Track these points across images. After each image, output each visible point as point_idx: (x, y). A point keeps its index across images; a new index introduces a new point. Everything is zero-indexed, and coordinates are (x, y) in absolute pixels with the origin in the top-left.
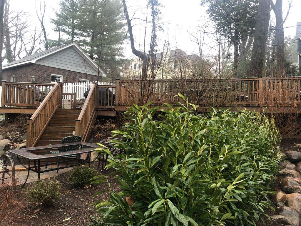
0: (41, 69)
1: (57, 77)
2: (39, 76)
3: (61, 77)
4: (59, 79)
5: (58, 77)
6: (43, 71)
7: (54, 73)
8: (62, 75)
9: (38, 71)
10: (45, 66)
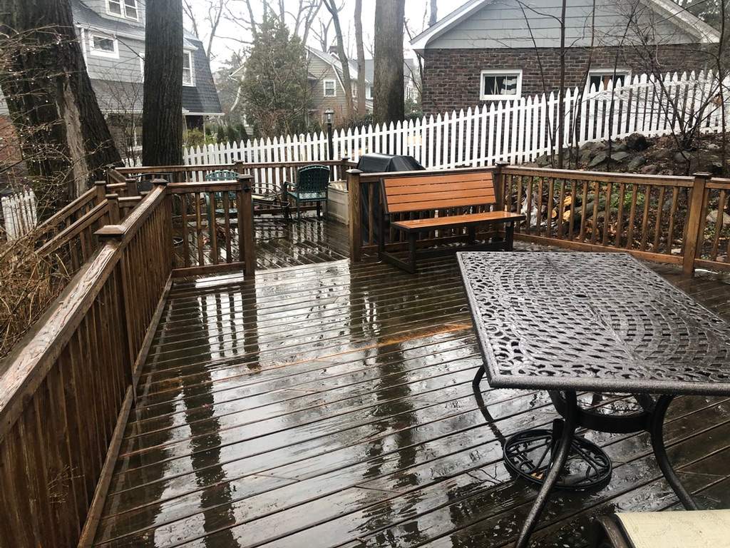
0: (448, 63)
1: (505, 78)
2: (440, 85)
3: (519, 74)
4: (513, 82)
5: (510, 78)
6: (454, 66)
7: (490, 68)
8: (519, 67)
9: (438, 70)
10: (459, 50)
